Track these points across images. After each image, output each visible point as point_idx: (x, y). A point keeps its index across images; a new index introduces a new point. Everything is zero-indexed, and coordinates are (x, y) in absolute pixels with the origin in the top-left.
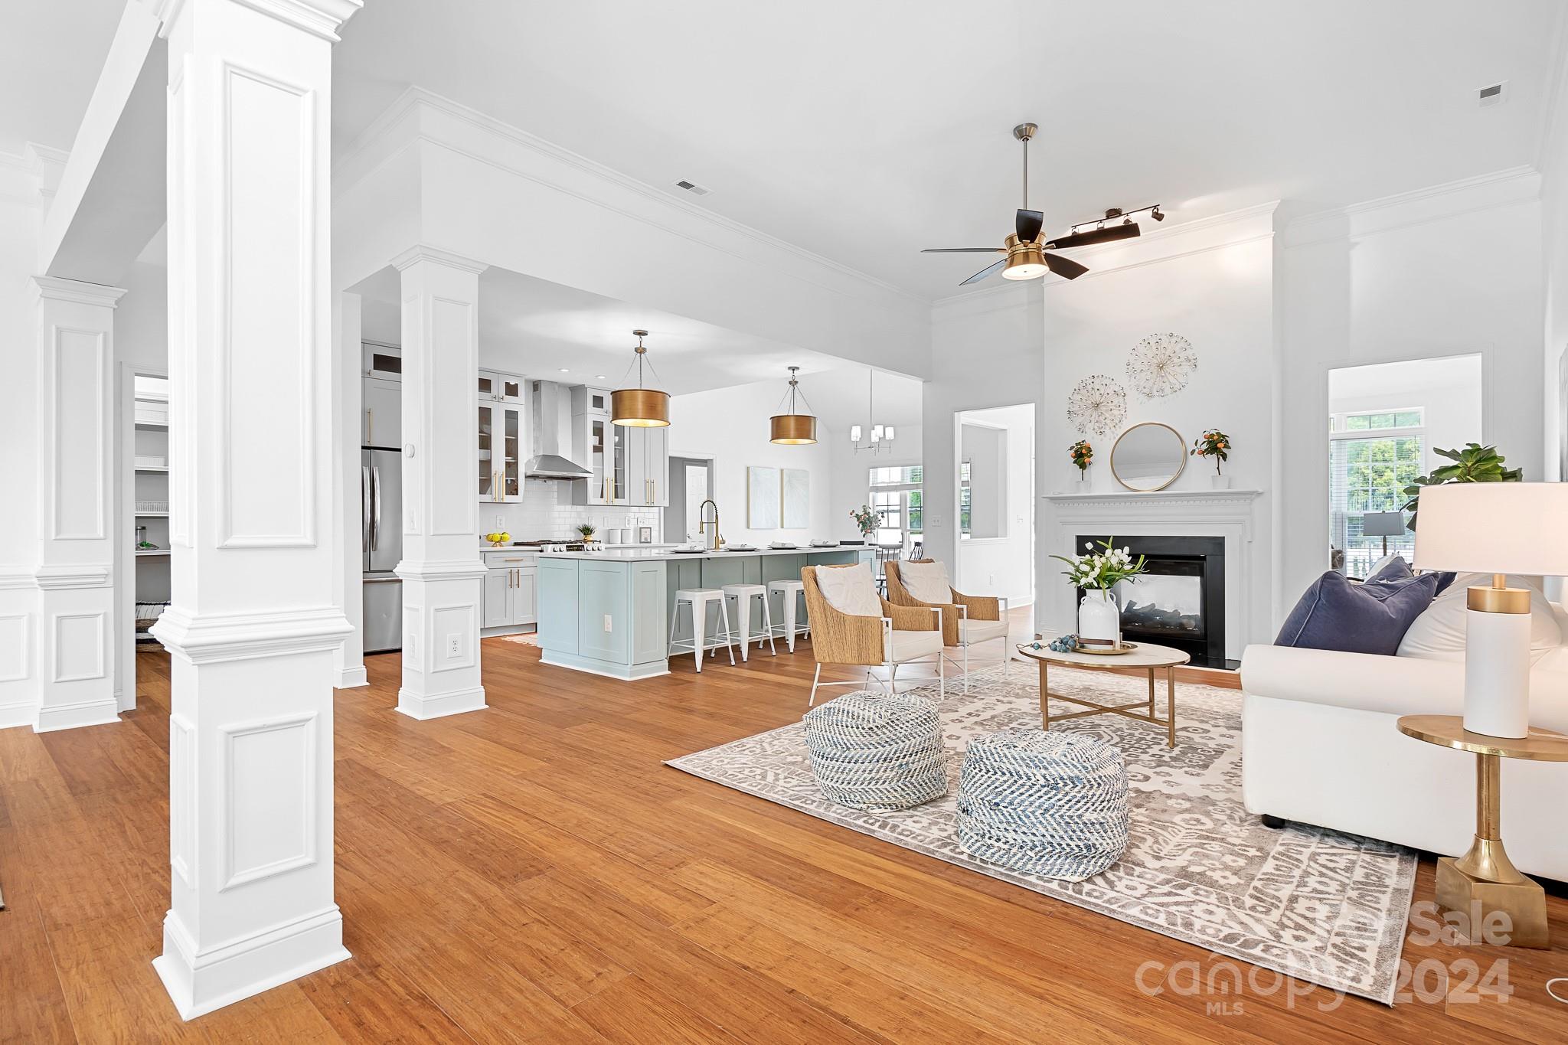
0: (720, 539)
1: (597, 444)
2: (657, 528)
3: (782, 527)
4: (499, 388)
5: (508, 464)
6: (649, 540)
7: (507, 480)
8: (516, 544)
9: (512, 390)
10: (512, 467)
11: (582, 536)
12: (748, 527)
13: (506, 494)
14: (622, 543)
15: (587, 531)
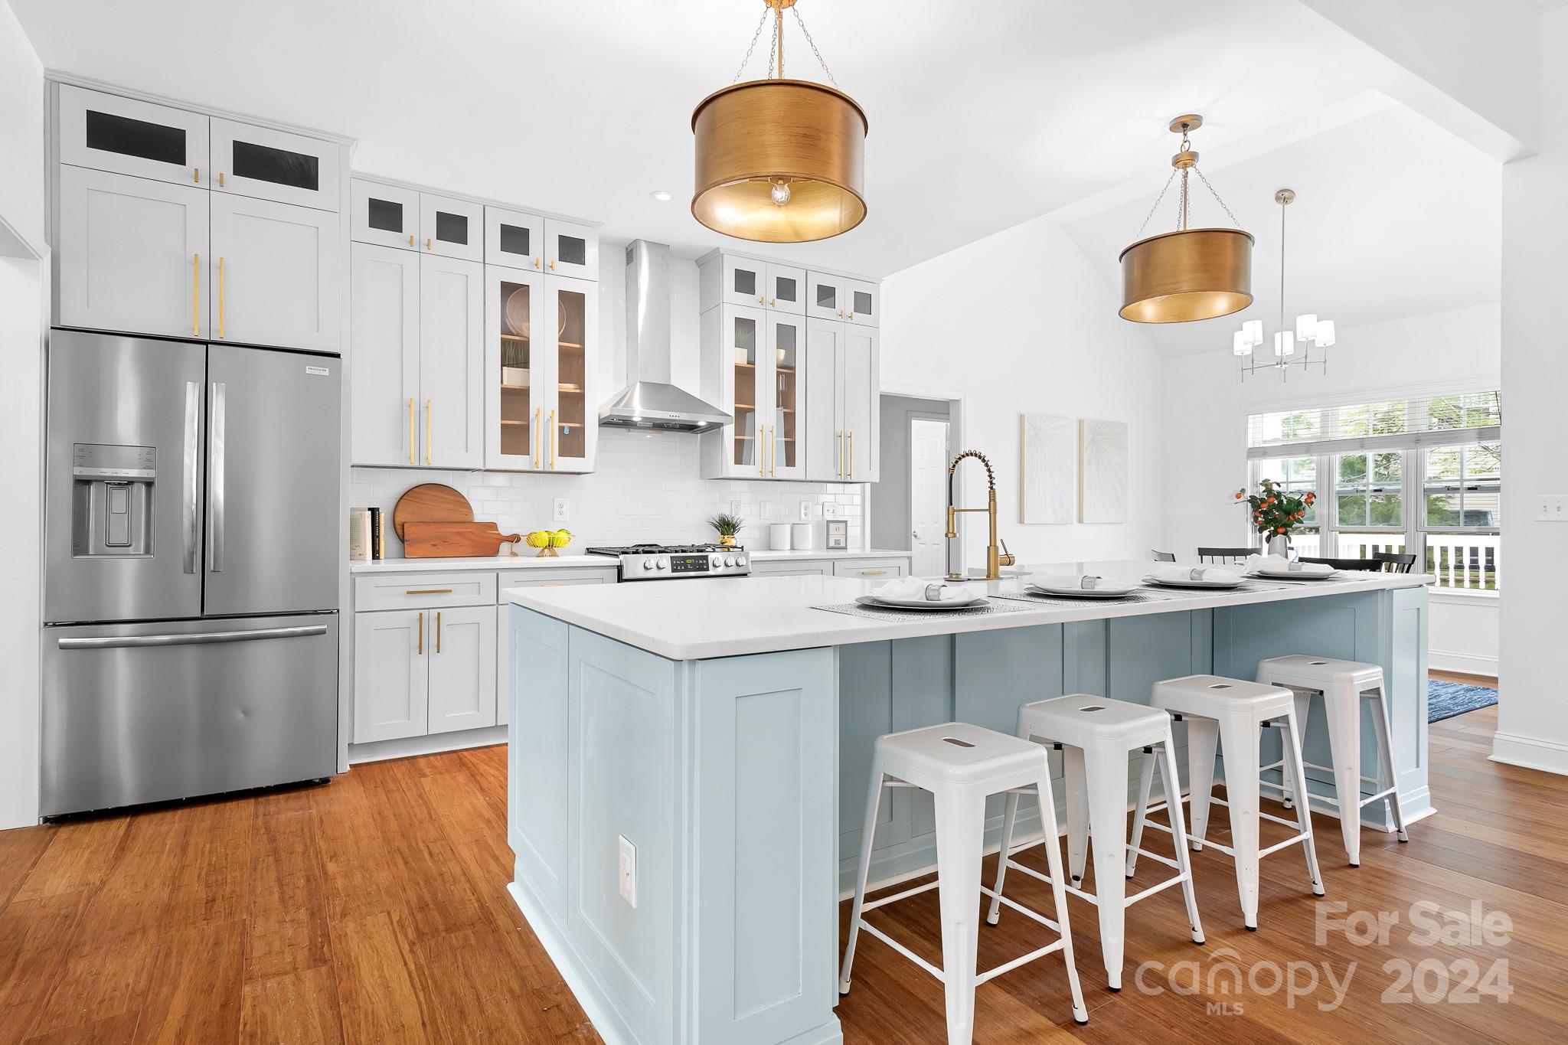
0: (1001, 552)
1: (743, 362)
2: (859, 522)
3: (1080, 521)
4: (544, 245)
5: (563, 396)
6: (843, 544)
7: (561, 429)
8: (590, 551)
9: (572, 249)
10: (572, 405)
11: (714, 537)
12: (1021, 521)
13: (561, 454)
14: (792, 548)
15: (727, 526)
